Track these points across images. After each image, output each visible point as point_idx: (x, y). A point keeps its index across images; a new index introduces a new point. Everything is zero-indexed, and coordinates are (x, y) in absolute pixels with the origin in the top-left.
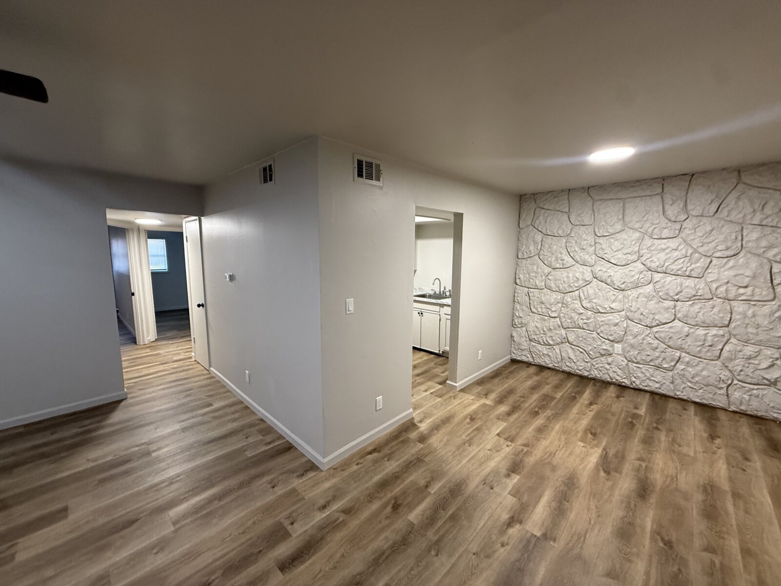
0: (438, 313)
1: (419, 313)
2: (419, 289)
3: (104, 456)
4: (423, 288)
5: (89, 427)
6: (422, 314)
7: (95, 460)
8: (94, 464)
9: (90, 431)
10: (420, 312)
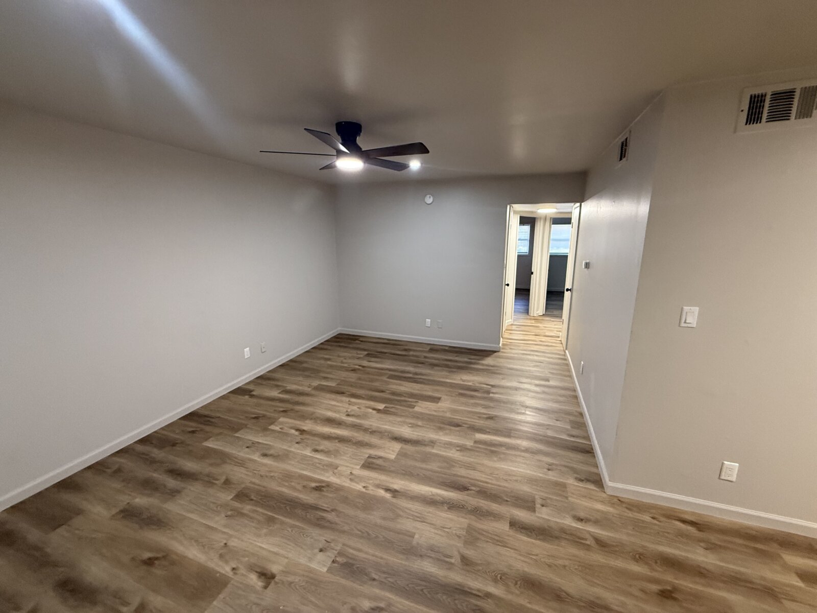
3: (469, 381)
5: (473, 361)
7: (464, 381)
8: (462, 383)
9: (471, 363)
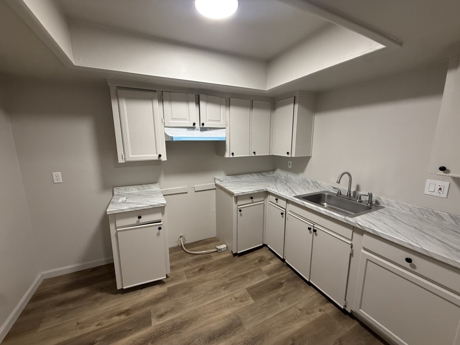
0: (350, 242)
1: (310, 229)
2: (313, 183)
4: (319, 182)
6: (315, 231)
10: (312, 228)
